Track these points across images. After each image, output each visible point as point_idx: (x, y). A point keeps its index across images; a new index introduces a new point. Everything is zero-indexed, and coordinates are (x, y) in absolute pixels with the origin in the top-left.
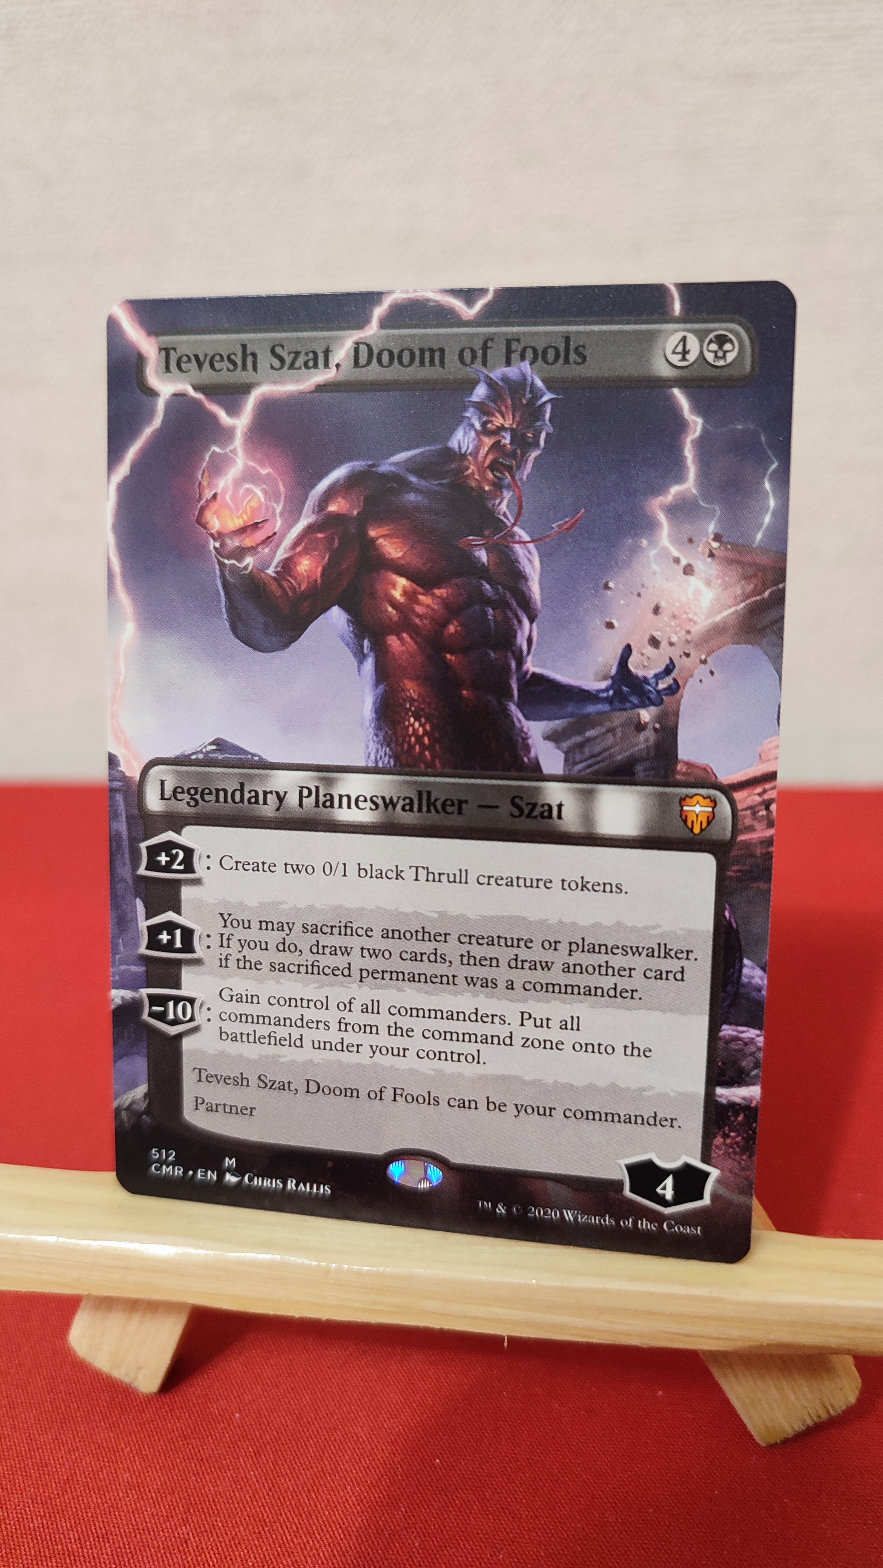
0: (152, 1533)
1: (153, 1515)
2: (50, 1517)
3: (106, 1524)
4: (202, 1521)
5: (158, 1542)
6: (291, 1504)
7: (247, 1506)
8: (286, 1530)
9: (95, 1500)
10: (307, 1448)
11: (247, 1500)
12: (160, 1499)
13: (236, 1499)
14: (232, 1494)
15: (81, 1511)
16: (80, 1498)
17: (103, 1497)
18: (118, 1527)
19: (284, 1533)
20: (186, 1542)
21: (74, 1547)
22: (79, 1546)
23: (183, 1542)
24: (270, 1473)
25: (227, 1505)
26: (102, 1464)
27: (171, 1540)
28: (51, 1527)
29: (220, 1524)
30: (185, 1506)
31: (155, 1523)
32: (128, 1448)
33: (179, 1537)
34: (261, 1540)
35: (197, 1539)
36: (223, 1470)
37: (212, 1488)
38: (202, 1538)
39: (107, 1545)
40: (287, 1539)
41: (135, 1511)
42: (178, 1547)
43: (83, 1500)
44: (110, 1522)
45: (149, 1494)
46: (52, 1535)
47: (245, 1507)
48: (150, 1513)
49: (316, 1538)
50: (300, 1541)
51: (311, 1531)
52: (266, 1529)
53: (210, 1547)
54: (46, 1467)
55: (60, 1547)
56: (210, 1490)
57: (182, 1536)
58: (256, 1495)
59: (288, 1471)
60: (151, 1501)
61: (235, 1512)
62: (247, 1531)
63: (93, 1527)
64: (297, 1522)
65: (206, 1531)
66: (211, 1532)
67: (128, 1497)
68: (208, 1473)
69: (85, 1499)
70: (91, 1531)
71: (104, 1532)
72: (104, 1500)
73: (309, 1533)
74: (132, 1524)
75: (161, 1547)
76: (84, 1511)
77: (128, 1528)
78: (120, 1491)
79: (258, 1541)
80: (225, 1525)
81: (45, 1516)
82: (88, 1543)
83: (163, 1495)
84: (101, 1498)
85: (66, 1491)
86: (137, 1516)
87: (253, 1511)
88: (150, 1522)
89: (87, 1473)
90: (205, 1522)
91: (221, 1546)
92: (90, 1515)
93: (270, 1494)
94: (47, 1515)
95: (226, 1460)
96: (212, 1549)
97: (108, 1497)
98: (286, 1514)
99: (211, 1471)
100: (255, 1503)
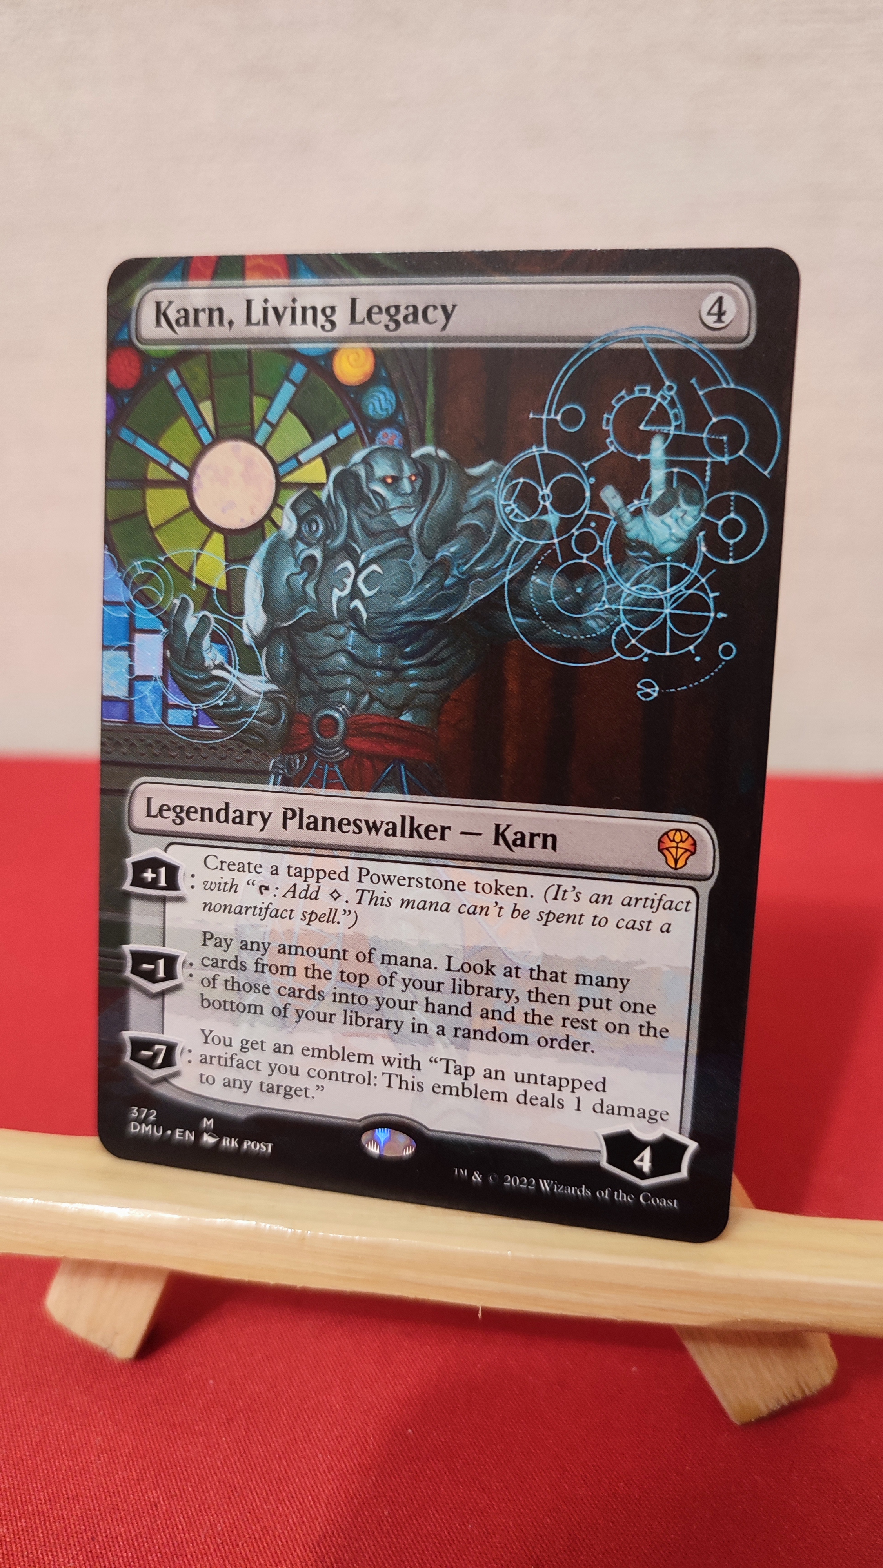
0: (122, 1496)
1: (124, 1478)
2: (21, 1478)
3: (77, 1486)
4: (173, 1485)
5: (127, 1505)
6: (262, 1470)
7: (217, 1471)
8: (256, 1497)
9: (66, 1463)
10: (280, 1416)
11: (218, 1466)
12: (131, 1463)
13: (207, 1464)
14: (204, 1460)
15: (53, 1473)
16: (52, 1461)
17: (75, 1460)
18: (89, 1489)
19: (254, 1498)
20: (156, 1506)
21: (44, 1507)
22: (49, 1506)
23: (153, 1506)
24: (242, 1440)
25: (198, 1471)
26: (75, 1426)
27: (141, 1504)
28: (21, 1487)
29: (190, 1489)
30: (156, 1471)
31: (126, 1486)
32: (102, 1413)
33: (149, 1501)
34: (230, 1505)
35: (167, 1503)
36: (195, 1436)
37: (183, 1453)
38: (172, 1503)
39: (78, 1507)
40: (256, 1505)
41: (106, 1475)
42: (148, 1510)
43: (54, 1462)
44: (80, 1484)
45: (120, 1458)
46: (23, 1496)
47: (215, 1473)
48: (121, 1477)
49: (285, 1504)
50: (269, 1507)
51: (281, 1498)
52: (236, 1495)
53: (179, 1511)
54: (19, 1428)
55: (30, 1508)
56: (181, 1454)
57: (152, 1499)
58: (227, 1461)
59: (260, 1439)
60: (122, 1465)
61: (206, 1478)
62: (217, 1496)
63: (64, 1489)
64: (267, 1488)
65: (176, 1495)
66: (181, 1497)
67: (99, 1460)
68: (180, 1439)
69: (57, 1461)
70: (62, 1492)
71: (75, 1494)
72: (76, 1463)
73: (279, 1499)
74: (102, 1487)
75: (131, 1510)
76: (55, 1473)
77: (99, 1491)
78: (91, 1454)
79: (228, 1506)
80: (196, 1489)
81: (16, 1477)
82: (58, 1505)
83: (135, 1459)
84: (73, 1461)
85: (38, 1453)
86: (108, 1479)
87: (224, 1476)
88: (121, 1485)
89: (59, 1436)
90: (175, 1487)
91: (191, 1510)
92: (61, 1477)
93: (241, 1460)
94: (19, 1476)
95: (198, 1425)
96: (182, 1513)
97: (79, 1460)
98: (256, 1481)
99: (183, 1436)
100: (226, 1469)
